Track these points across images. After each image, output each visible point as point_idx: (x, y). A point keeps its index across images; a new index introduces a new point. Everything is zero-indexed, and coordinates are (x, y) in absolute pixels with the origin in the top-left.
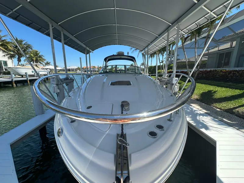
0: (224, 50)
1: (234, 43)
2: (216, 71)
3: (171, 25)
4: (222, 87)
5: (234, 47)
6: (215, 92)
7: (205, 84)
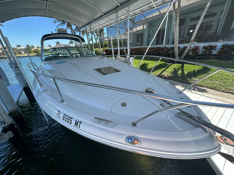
0: (140, 31)
1: (145, 26)
2: (141, 48)
3: (120, 5)
4: (148, 60)
5: (145, 29)
6: (147, 64)
7: (138, 59)
